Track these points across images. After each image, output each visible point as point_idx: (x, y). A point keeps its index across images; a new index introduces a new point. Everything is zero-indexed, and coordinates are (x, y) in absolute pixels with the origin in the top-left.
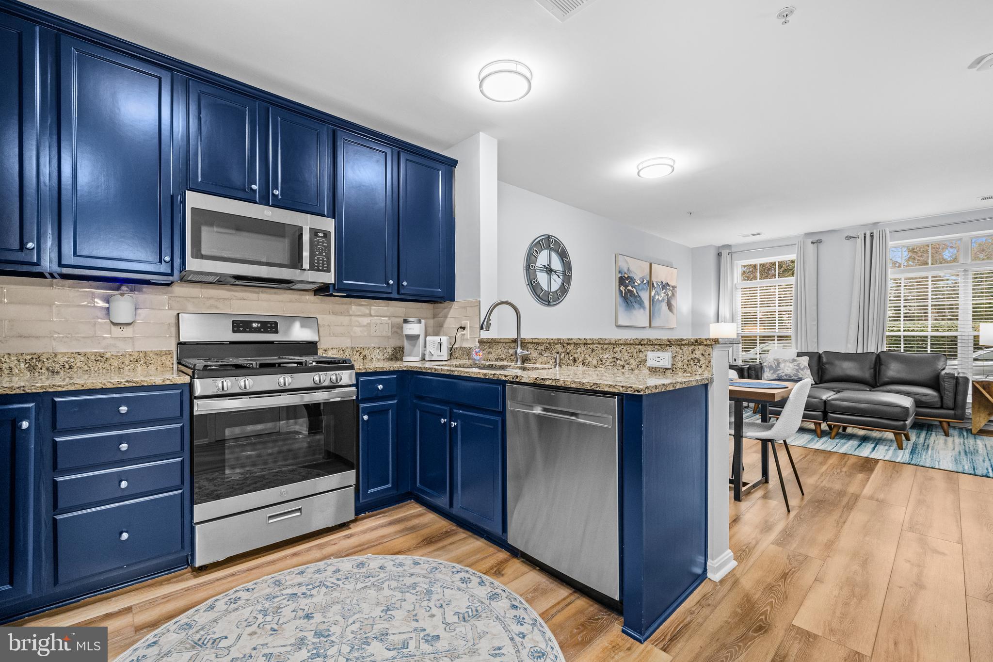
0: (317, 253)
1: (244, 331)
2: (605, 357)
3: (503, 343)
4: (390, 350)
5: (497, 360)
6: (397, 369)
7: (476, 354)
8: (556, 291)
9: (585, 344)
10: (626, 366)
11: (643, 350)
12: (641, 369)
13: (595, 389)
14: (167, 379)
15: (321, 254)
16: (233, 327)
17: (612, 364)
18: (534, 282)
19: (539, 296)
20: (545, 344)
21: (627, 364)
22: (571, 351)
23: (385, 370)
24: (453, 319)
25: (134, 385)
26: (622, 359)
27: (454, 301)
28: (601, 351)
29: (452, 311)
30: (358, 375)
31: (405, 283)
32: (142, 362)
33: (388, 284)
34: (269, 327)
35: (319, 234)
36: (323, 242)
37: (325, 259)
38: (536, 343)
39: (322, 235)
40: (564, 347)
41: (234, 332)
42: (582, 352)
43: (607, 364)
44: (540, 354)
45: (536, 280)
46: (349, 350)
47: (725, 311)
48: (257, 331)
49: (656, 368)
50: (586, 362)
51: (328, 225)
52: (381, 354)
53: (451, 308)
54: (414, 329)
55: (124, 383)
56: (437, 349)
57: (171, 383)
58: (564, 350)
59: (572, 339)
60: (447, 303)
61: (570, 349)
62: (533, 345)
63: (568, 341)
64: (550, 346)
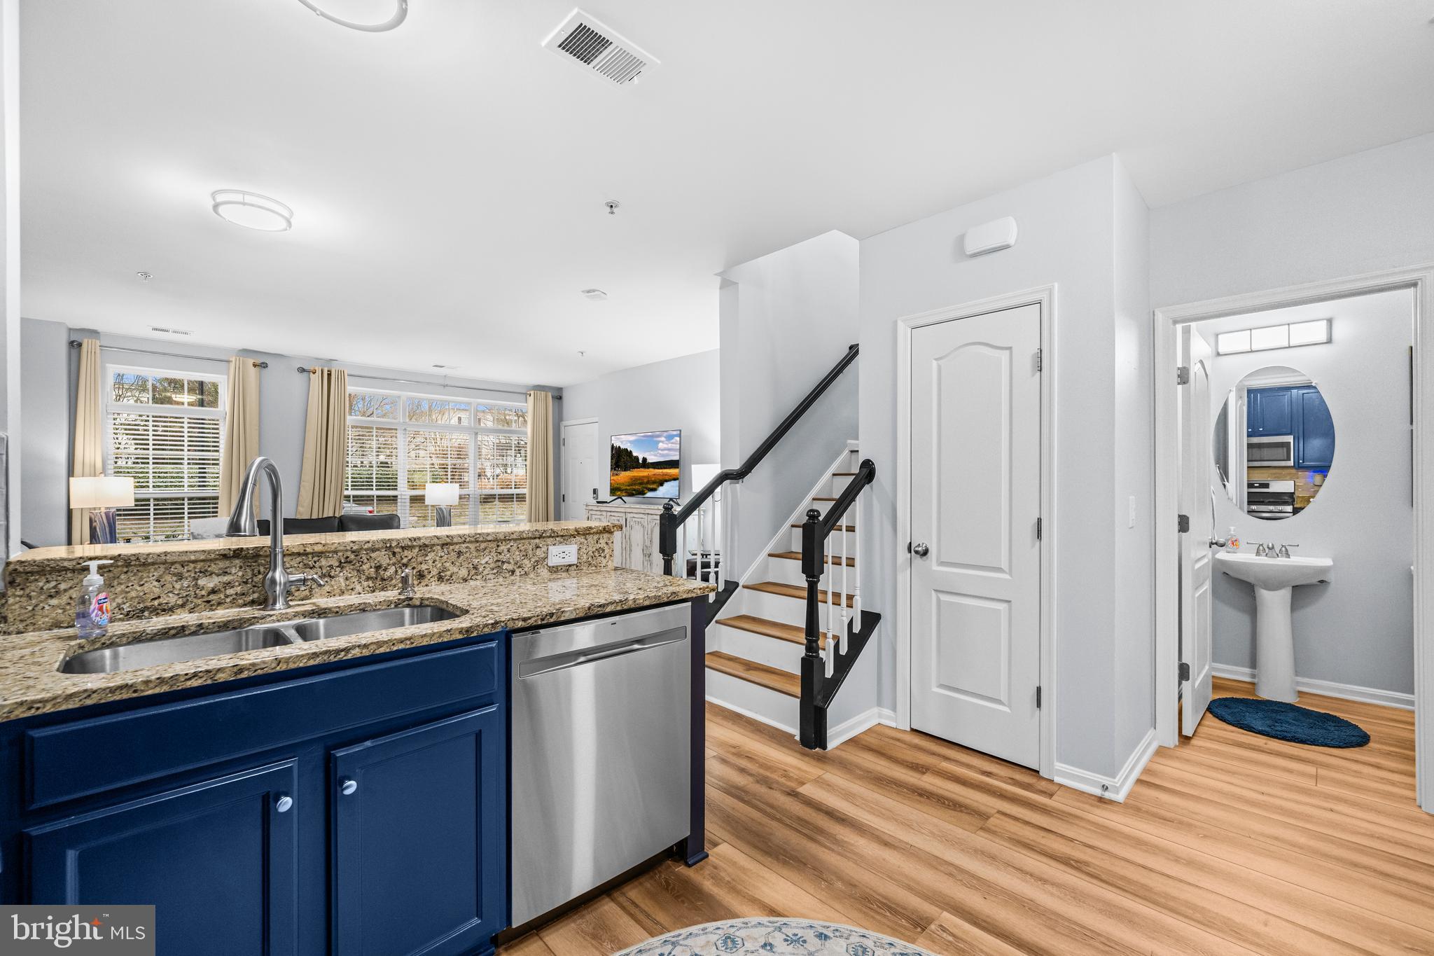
2: (483, 562)
9: (443, 545)
10: (517, 572)
11: (541, 545)
12: (539, 571)
17: (495, 571)
20: (340, 554)
21: (519, 567)
22: (413, 560)
26: (511, 561)
28: (475, 554)
40: (394, 554)
42: (438, 558)
43: (485, 572)
47: (89, 451)
49: (557, 566)
50: (446, 576)
58: (394, 560)
59: (419, 539)
61: (409, 558)
62: (299, 559)
63: (410, 543)
64: (356, 556)
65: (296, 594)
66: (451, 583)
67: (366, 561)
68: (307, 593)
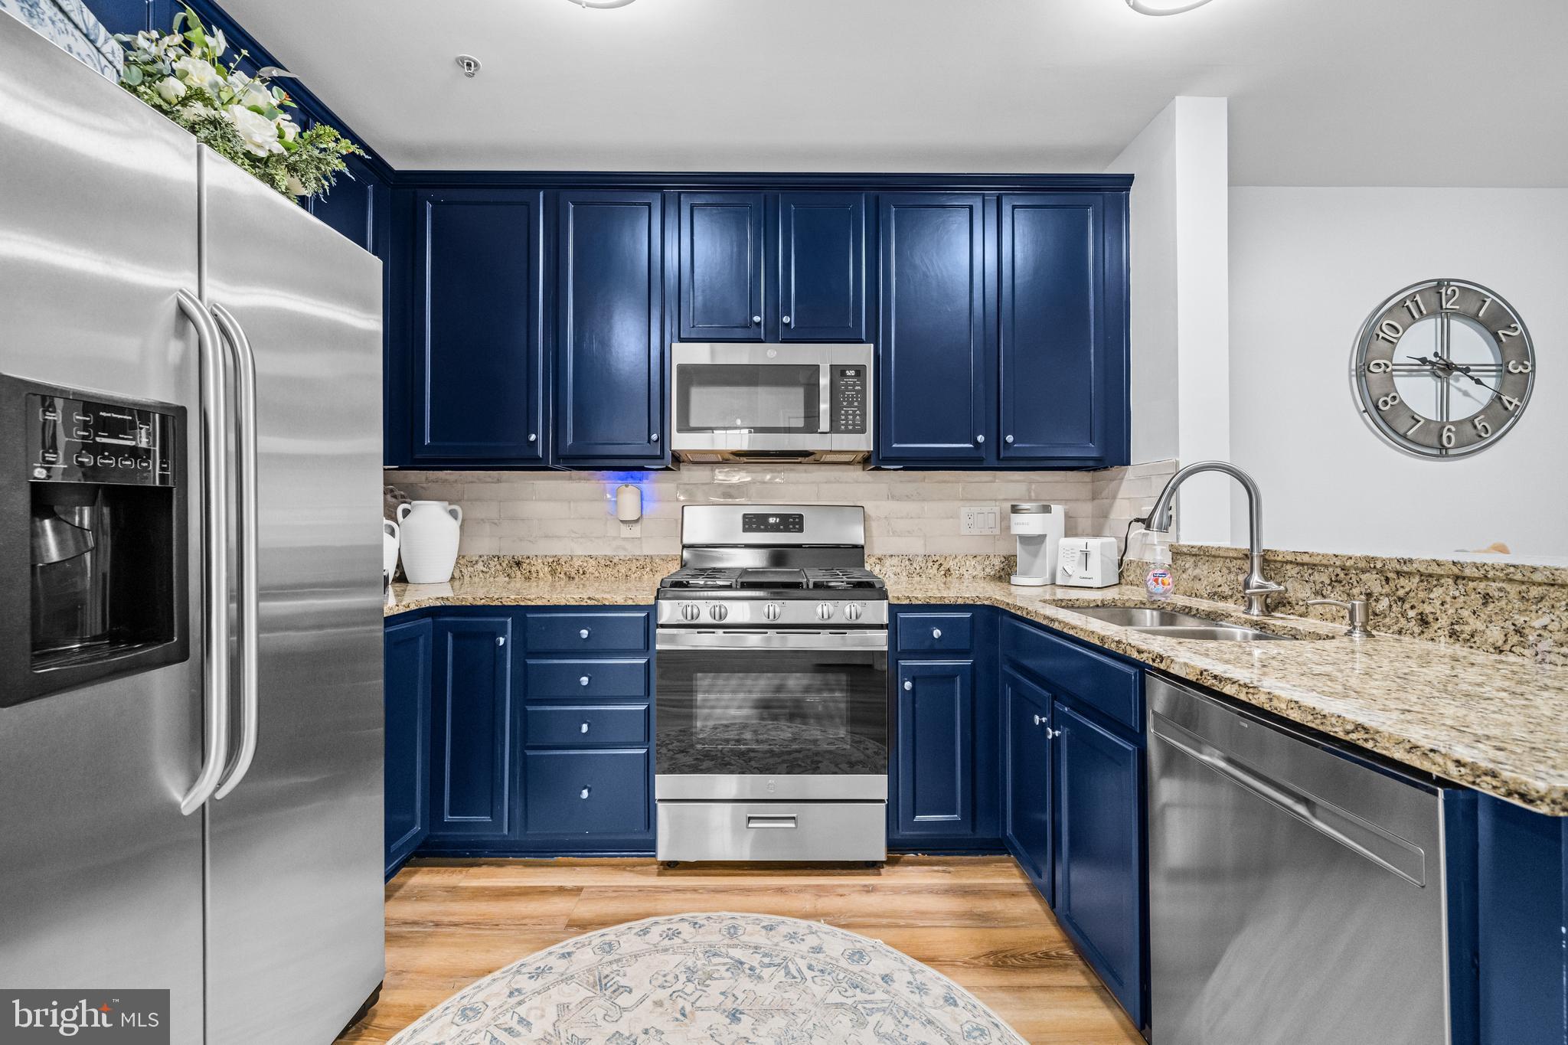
0: (845, 404)
1: (758, 530)
2: (1537, 624)
3: (1226, 558)
4: (997, 562)
5: (1212, 596)
6: (972, 602)
7: (1156, 581)
8: (1471, 420)
9: (1457, 578)
13: (1360, 743)
14: (630, 598)
15: (850, 404)
16: (744, 523)
18: (1386, 403)
19: (1404, 437)
20: (1331, 569)
22: (1412, 594)
23: (947, 602)
24: (1127, 501)
25: (596, 603)
27: (1128, 463)
28: (1518, 605)
29: (1124, 484)
30: (894, 609)
31: (1010, 438)
32: (648, 569)
33: (976, 443)
34: (792, 523)
35: (848, 373)
36: (854, 385)
37: (858, 412)
38: (1308, 566)
39: (852, 373)
40: (1387, 580)
41: (745, 530)
42: (1448, 599)
43: (1542, 646)
44: (1317, 593)
45: (1394, 398)
46: (920, 559)
48: (775, 528)
50: (1462, 632)
51: (862, 354)
52: (979, 568)
53: (1122, 479)
54: (1028, 523)
55: (586, 600)
56: (1079, 563)
57: (634, 604)
58: (1387, 589)
59: (1411, 561)
60: (1115, 470)
61: (1407, 589)
62: (1297, 569)
63: (1398, 567)
64: (1346, 575)
65: (1296, 607)
66: (1471, 647)
67: (1355, 583)
68: (1303, 609)
